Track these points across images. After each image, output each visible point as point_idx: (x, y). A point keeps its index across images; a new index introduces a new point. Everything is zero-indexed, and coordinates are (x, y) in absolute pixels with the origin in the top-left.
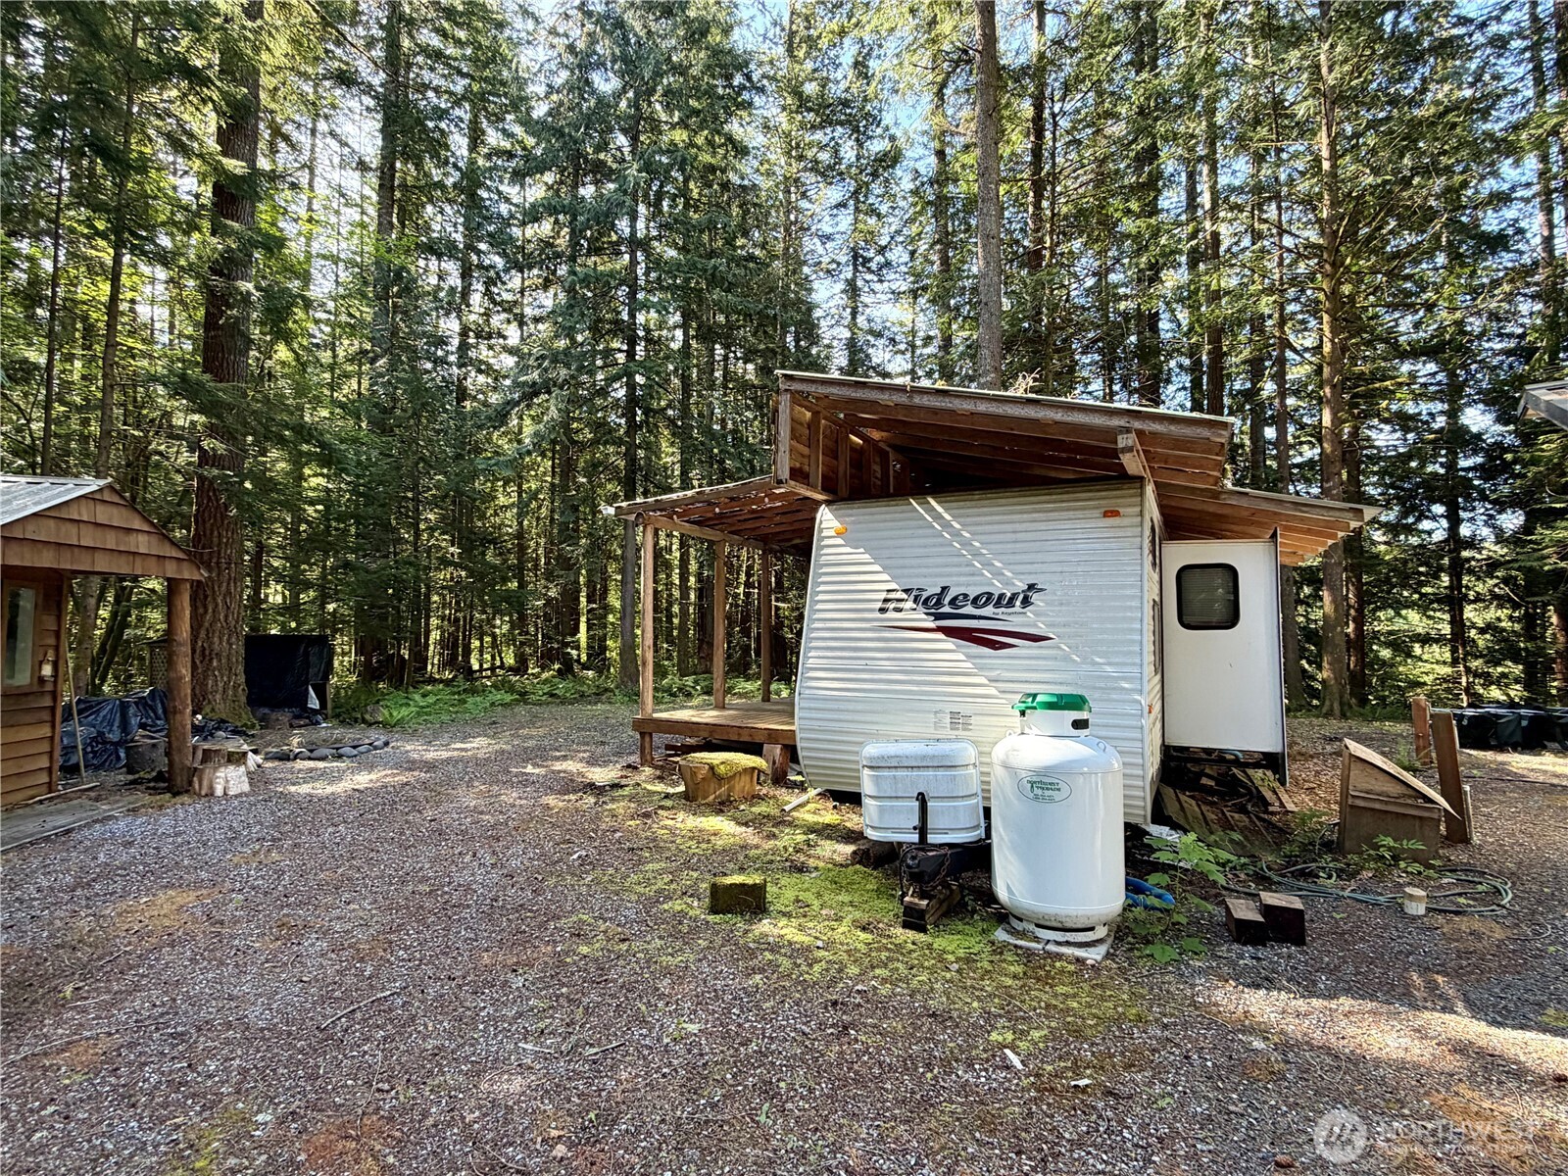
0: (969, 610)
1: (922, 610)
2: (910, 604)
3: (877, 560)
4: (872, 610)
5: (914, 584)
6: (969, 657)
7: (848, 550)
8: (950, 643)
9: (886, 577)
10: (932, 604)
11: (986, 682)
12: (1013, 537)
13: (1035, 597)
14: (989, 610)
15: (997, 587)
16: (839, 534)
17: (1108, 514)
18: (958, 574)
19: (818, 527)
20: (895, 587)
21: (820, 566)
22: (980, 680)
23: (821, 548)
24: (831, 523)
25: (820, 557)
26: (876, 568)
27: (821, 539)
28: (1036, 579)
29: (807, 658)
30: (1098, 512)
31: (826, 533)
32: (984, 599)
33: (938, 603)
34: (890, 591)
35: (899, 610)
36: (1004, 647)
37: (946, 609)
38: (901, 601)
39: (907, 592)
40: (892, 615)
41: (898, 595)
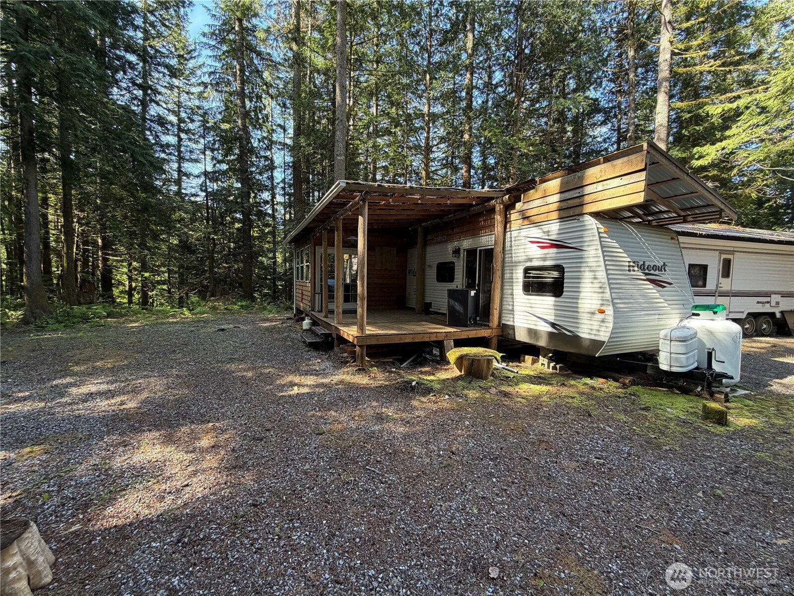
0: (652, 272)
1: (640, 270)
2: (636, 269)
3: (621, 247)
4: (625, 270)
5: (636, 259)
6: (658, 291)
7: (609, 240)
8: (651, 286)
9: (625, 255)
10: (642, 267)
11: (664, 301)
13: (666, 268)
14: (657, 272)
15: (658, 264)
16: (605, 232)
17: (672, 239)
18: (646, 257)
19: (594, 226)
20: (630, 260)
21: (602, 247)
22: (662, 301)
23: (600, 237)
24: (600, 226)
25: (601, 242)
26: (622, 251)
27: (599, 233)
28: (665, 261)
29: (611, 293)
30: (670, 237)
31: (600, 230)
32: (655, 268)
33: (644, 268)
34: (629, 262)
35: (634, 271)
36: (664, 287)
37: (647, 271)
38: (633, 266)
39: (634, 262)
40: (632, 273)
41: (632, 264)
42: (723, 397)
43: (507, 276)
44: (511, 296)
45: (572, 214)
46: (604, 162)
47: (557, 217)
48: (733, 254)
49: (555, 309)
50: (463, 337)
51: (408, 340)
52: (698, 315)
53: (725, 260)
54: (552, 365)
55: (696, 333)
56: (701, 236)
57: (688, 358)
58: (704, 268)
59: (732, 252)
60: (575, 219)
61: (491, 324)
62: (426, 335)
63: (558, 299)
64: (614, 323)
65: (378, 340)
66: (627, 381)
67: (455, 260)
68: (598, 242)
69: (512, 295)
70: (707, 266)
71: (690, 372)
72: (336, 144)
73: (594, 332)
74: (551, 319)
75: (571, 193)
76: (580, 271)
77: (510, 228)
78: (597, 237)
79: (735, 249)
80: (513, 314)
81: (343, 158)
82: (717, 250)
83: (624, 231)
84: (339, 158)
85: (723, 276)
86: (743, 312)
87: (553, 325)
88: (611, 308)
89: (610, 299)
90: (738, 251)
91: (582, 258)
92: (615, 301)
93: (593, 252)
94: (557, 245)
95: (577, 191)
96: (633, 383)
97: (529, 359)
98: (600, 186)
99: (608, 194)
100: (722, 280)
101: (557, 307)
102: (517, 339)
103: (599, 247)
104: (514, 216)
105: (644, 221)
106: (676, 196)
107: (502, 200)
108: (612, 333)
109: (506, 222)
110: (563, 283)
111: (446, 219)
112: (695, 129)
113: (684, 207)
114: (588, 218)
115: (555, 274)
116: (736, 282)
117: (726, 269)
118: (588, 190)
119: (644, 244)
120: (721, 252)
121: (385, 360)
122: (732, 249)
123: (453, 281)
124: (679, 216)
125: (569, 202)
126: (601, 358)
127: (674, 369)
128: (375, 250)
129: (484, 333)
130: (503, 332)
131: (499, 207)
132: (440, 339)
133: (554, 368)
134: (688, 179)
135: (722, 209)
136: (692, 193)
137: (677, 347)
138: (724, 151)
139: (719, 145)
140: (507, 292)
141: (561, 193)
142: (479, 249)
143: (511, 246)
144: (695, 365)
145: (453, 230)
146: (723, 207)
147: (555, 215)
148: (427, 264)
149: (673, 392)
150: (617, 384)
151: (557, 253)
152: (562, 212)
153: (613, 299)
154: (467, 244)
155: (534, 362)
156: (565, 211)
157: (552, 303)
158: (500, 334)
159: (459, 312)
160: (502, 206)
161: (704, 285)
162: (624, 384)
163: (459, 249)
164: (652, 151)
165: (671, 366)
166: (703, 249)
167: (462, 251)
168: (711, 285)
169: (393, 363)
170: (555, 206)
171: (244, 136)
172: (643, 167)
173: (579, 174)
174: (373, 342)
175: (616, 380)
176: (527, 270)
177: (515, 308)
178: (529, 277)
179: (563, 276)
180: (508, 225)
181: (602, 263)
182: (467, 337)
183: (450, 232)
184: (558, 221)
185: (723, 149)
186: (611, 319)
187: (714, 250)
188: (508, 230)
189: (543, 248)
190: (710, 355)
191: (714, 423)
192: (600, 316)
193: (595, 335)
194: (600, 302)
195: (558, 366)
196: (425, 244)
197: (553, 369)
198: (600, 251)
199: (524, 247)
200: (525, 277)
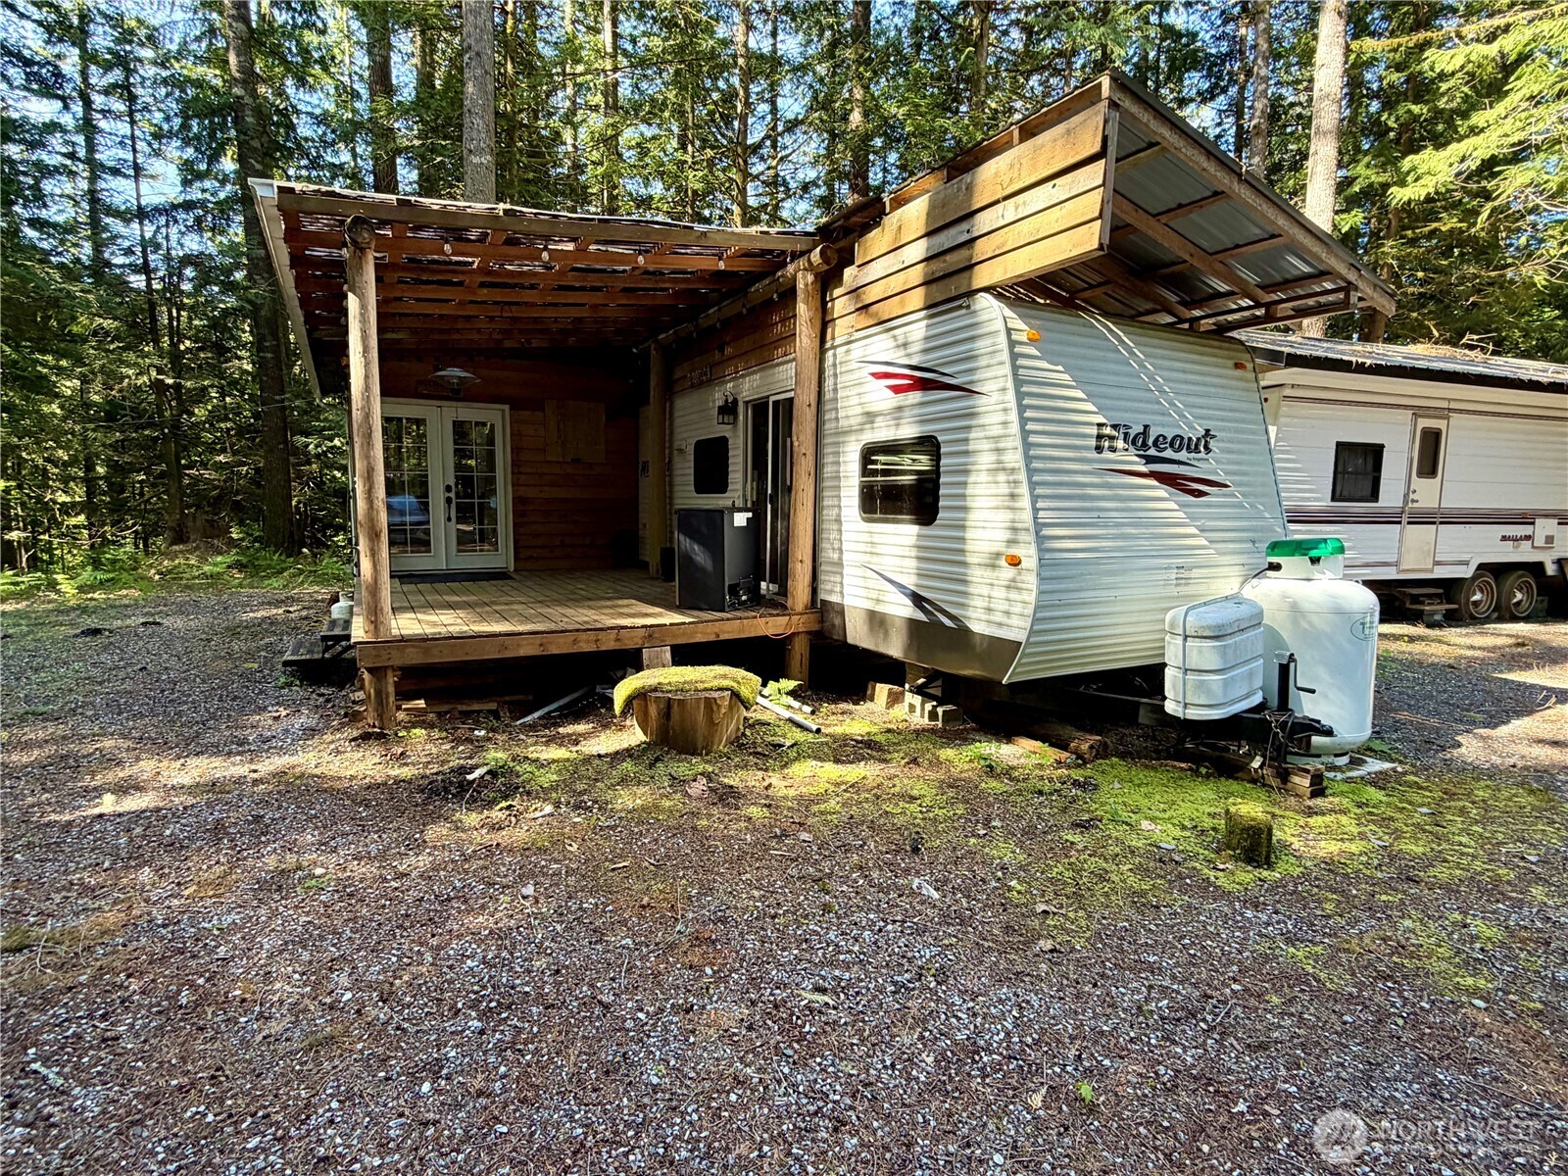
0: (1169, 454)
1: (1131, 448)
2: (1120, 444)
3: (1080, 384)
4: (1086, 448)
5: (1121, 418)
6: (1183, 505)
7: (1044, 365)
8: (1162, 491)
9: (1090, 407)
10: (1139, 441)
11: (1197, 532)
12: (1181, 376)
13: (1212, 444)
14: (1183, 455)
15: (1187, 433)
16: (1032, 341)
17: (1238, 366)
18: (1154, 413)
19: (999, 325)
20: (1102, 420)
21: (1018, 382)
22: (1194, 531)
23: (1014, 357)
24: (1017, 323)
25: (1015, 368)
26: (1080, 394)
27: (1012, 344)
28: (1209, 424)
29: (1036, 510)
30: (1231, 363)
31: (1015, 336)
32: (1178, 443)
33: (1144, 444)
34: (1100, 425)
35: (1113, 449)
36: (1201, 494)
37: (1152, 452)
38: (1112, 438)
39: (1115, 427)
40: (1107, 455)
41: (1108, 431)
42: (1306, 782)
43: (828, 470)
44: (835, 527)
45: (953, 293)
46: (1022, 141)
47: (921, 305)
48: (1448, 418)
49: (919, 558)
50: (699, 638)
51: (527, 650)
52: (1276, 567)
53: (1426, 432)
54: (928, 706)
55: (1261, 613)
56: (1361, 369)
57: (1226, 684)
58: (1375, 452)
59: (1444, 413)
60: (960, 307)
61: (789, 604)
62: (583, 636)
63: (927, 530)
64: (1041, 593)
65: (427, 652)
66: (1085, 747)
67: (724, 431)
68: (1007, 369)
69: (838, 521)
70: (1382, 446)
71: (1236, 718)
72: (467, 120)
73: (998, 617)
74: (910, 581)
75: (953, 231)
76: (966, 453)
77: (833, 338)
78: (1005, 356)
79: (1453, 405)
80: (841, 574)
81: (487, 159)
82: (1406, 407)
83: (1092, 341)
84: (476, 160)
85: (1421, 474)
86: (1466, 563)
87: (918, 600)
88: (1032, 550)
89: (1032, 529)
90: (1461, 411)
91: (972, 415)
92: (1046, 532)
93: (996, 397)
94: (925, 381)
95: (964, 226)
96: (1102, 752)
97: (882, 690)
98: (1008, 211)
99: (1025, 231)
100: (1418, 483)
101: (925, 554)
102: (850, 640)
103: (1010, 384)
104: (840, 305)
105: (1182, 321)
106: (1238, 246)
107: (809, 261)
108: (1035, 620)
109: (825, 322)
110: (937, 487)
111: (704, 321)
112: (1409, 111)
113: (1267, 281)
114: (985, 301)
115: (923, 462)
116: (1453, 489)
117: (1429, 456)
118: (984, 222)
119: (1152, 378)
120: (1418, 412)
121: (476, 707)
122: (1445, 405)
123: (724, 491)
124: (1258, 305)
125: (948, 258)
126: (1014, 687)
127: (1193, 714)
128: (543, 410)
129: (768, 626)
130: (822, 621)
131: (804, 281)
132: (630, 645)
133: (933, 715)
134: (1245, 193)
135: (1350, 283)
136: (1273, 236)
137: (1204, 654)
138: (1464, 166)
139: (1455, 149)
140: (829, 514)
141: (928, 234)
142: (772, 399)
143: (835, 390)
144: (1257, 699)
145: (722, 351)
146: (1352, 277)
147: (917, 298)
148: (676, 445)
149: (1196, 773)
150: (1064, 755)
151: (922, 404)
152: (934, 286)
153: (1039, 526)
154: (749, 386)
155: (894, 699)
156: (941, 284)
157: (913, 540)
158: (816, 627)
159: (703, 570)
160: (810, 278)
161: (1374, 496)
162: (1079, 756)
163: (735, 401)
164: (1127, 103)
165: (1186, 705)
166: (1372, 404)
167: (741, 409)
168: (1390, 496)
169: (496, 715)
170: (916, 275)
171: (248, 100)
172: (1097, 148)
173: (967, 178)
174: (413, 657)
175: (1061, 744)
176: (869, 454)
177: (844, 558)
178: (875, 473)
179: (938, 466)
180: (829, 331)
181: (1015, 428)
182: (712, 638)
183: (717, 356)
184: (923, 313)
185: (1463, 159)
186: (1031, 581)
187: (1399, 406)
188: (828, 345)
189: (897, 389)
190: (1284, 671)
191: (1237, 859)
192: (1007, 573)
193: (1000, 625)
194: (1007, 535)
195: (940, 710)
196: (669, 391)
197: (930, 719)
198: (1011, 396)
199: (857, 390)
200: (865, 472)
